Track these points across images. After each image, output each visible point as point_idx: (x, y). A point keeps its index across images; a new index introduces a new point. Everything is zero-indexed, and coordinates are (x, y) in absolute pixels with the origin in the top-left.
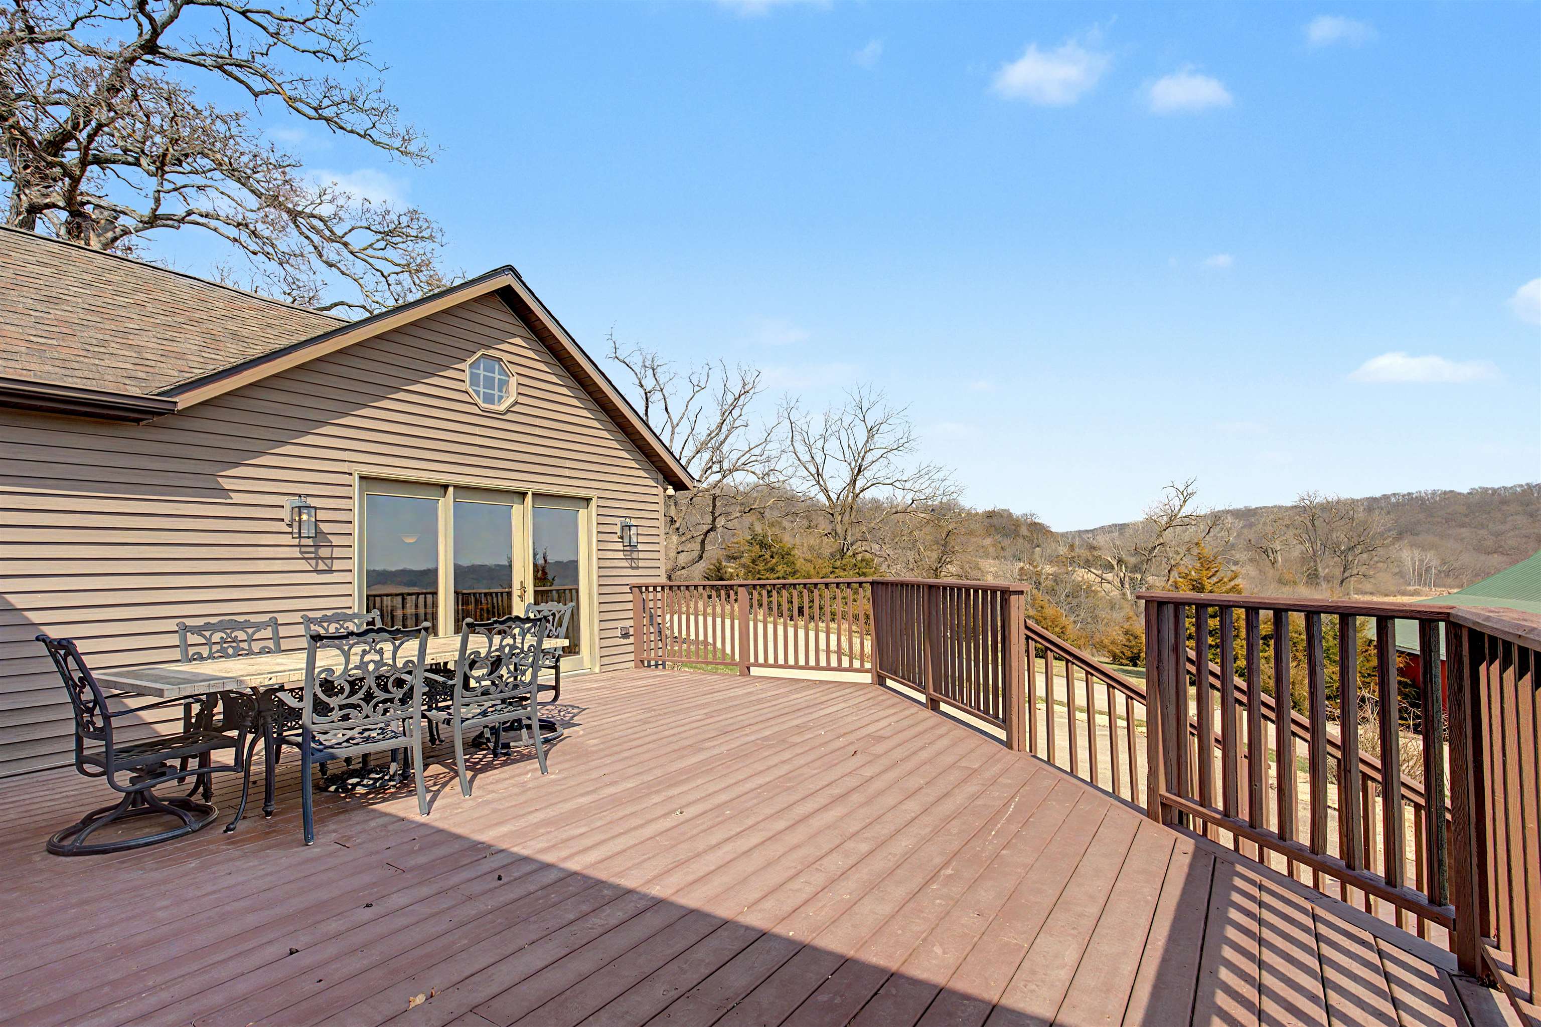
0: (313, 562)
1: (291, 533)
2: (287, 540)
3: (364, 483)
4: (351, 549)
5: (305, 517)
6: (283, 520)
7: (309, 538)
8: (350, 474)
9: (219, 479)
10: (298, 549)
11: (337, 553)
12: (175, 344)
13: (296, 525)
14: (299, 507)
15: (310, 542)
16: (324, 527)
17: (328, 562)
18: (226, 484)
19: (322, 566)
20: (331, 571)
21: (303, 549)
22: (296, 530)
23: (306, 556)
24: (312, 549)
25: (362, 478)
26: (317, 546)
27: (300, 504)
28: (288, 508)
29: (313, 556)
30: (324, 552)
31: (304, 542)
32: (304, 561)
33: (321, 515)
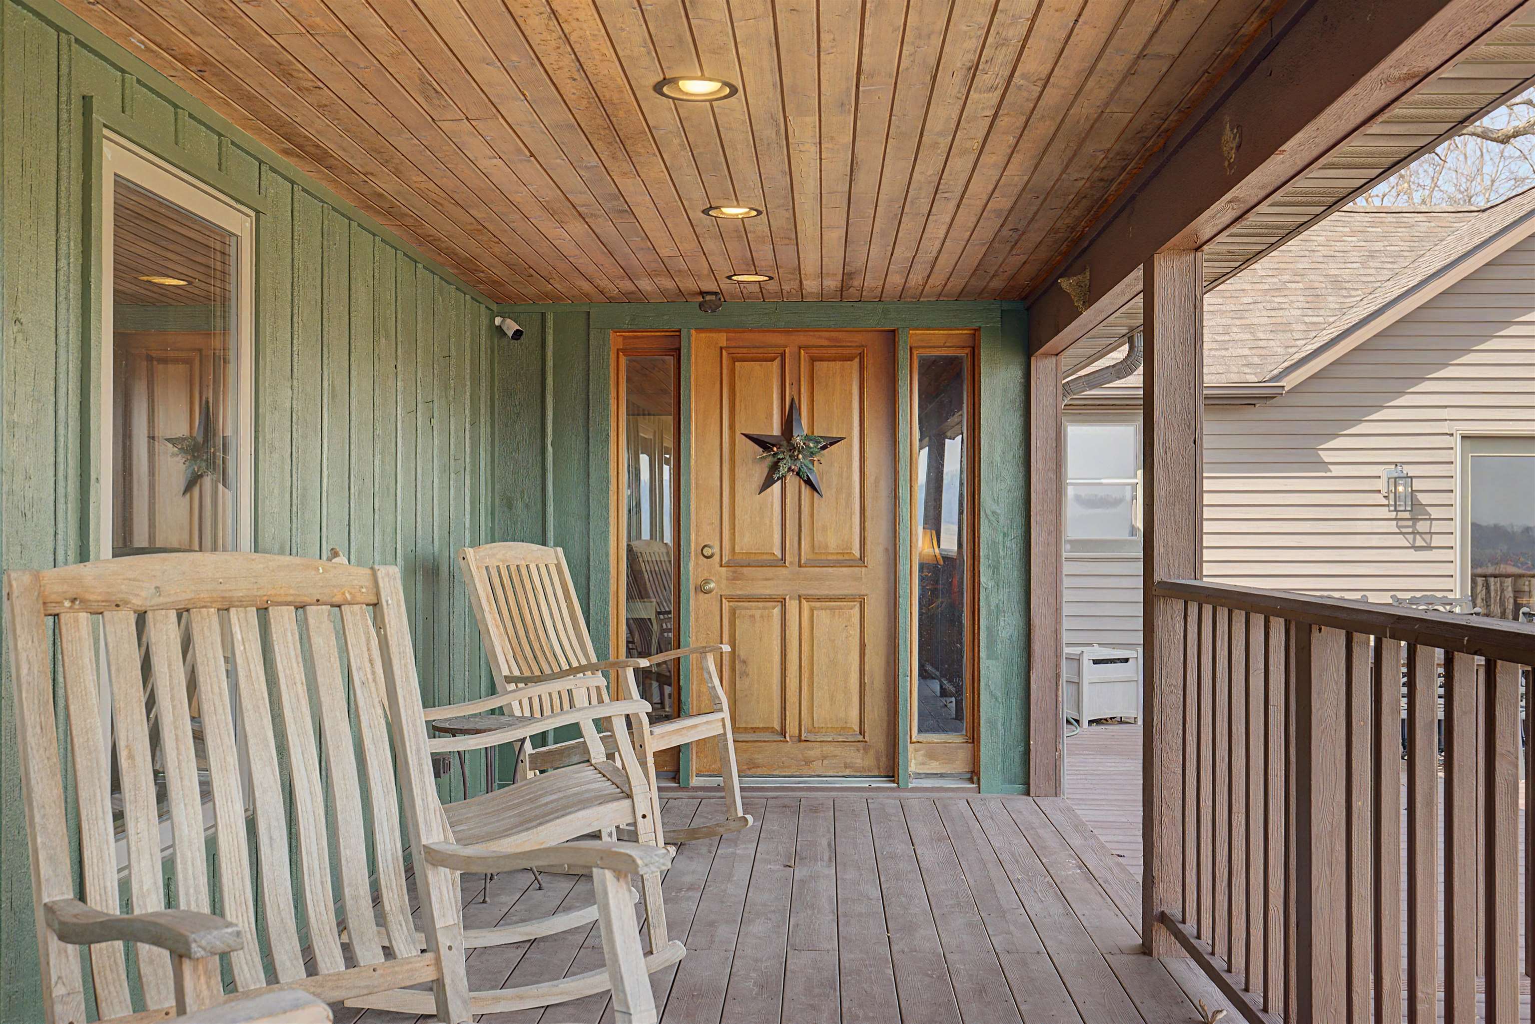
0: (1410, 537)
1: (1388, 505)
2: (1384, 513)
3: (1468, 442)
4: (1452, 523)
5: (1401, 489)
6: (1379, 491)
7: (1405, 511)
8: (1452, 435)
9: (1320, 452)
10: (1395, 522)
11: (1437, 527)
12: (1281, 313)
13: (1392, 496)
14: (1395, 478)
15: (1407, 515)
16: (1423, 498)
17: (1427, 537)
18: (1326, 457)
19: (1420, 542)
20: (1429, 548)
21: (1401, 523)
22: (1392, 503)
23: (1404, 530)
24: (1410, 523)
25: (1464, 437)
26: (1415, 520)
27: (1396, 475)
28: (1384, 479)
29: (1410, 530)
30: (1422, 526)
31: (1401, 515)
32: (1401, 536)
33: (1417, 485)
